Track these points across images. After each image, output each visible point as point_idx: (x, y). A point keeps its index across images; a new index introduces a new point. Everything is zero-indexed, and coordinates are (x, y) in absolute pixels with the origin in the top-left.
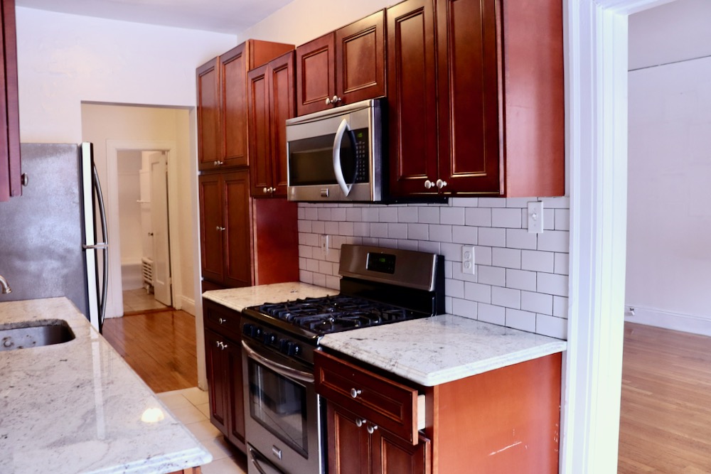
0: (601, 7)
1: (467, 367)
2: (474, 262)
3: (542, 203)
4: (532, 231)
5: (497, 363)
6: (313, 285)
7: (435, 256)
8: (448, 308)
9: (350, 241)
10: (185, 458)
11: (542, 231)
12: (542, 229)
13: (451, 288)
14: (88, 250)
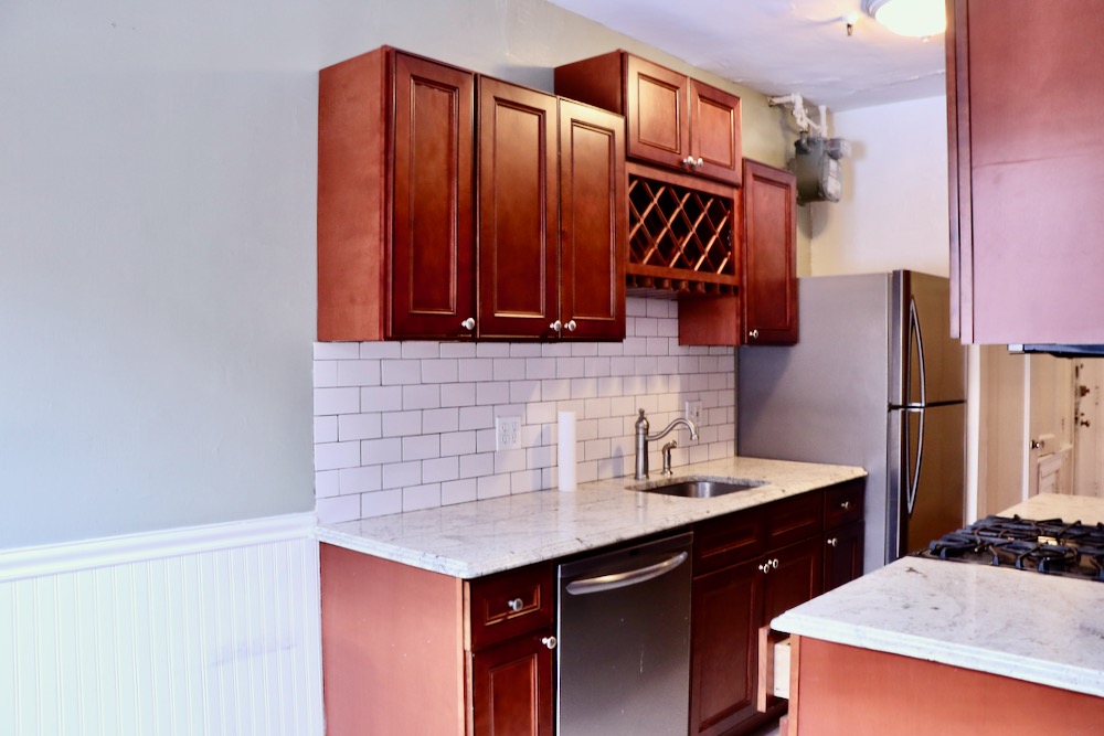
14: (893, 412)
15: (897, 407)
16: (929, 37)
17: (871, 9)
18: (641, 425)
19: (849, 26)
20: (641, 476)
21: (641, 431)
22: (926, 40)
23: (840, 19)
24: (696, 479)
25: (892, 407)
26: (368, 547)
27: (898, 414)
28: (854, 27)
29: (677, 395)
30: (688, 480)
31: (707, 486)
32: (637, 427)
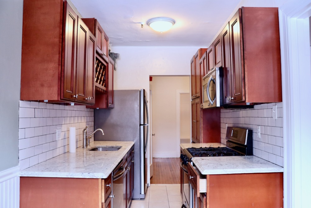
0: (289, 17)
1: (224, 171)
2: (260, 133)
3: (276, 106)
4: (274, 118)
5: (240, 171)
6: (224, 144)
7: (247, 130)
8: (254, 153)
9: (231, 125)
10: (99, 175)
11: (277, 118)
12: (277, 117)
13: (255, 144)
14: (141, 126)
15: (142, 125)
16: (162, 32)
17: (148, 24)
18: (85, 131)
19: (142, 25)
20: (85, 147)
21: (85, 133)
22: (161, 33)
23: (140, 23)
24: (97, 147)
25: (140, 125)
26: (53, 175)
27: (142, 127)
28: (143, 26)
29: (85, 123)
30: (95, 148)
31: (101, 149)
32: (83, 132)
